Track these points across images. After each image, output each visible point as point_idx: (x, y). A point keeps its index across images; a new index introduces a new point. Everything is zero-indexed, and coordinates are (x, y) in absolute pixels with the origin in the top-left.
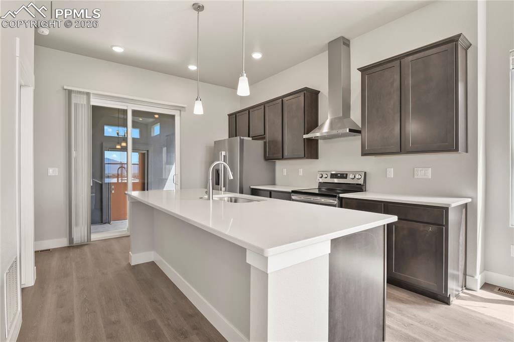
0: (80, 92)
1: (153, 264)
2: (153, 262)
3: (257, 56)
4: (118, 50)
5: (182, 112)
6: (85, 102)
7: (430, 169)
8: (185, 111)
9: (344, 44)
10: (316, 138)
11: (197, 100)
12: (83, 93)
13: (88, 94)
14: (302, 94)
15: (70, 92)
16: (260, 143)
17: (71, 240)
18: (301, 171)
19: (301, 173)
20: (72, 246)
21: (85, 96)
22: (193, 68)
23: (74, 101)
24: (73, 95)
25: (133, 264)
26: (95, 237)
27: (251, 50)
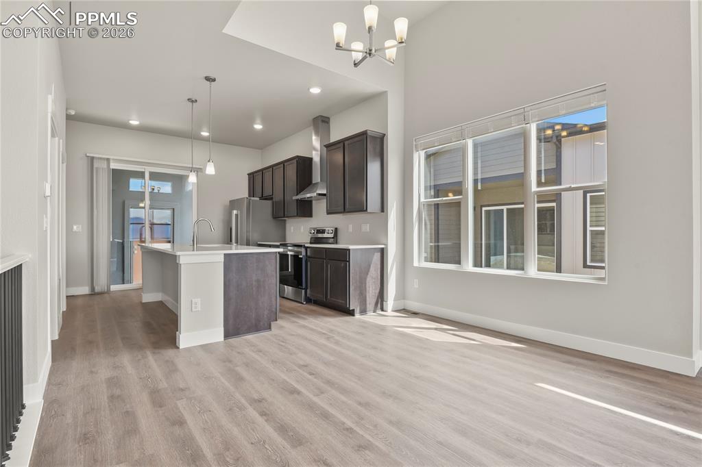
0: (101, 158)
1: (161, 304)
2: (161, 302)
3: (258, 127)
4: (134, 122)
5: (199, 173)
6: (105, 166)
7: (368, 225)
8: (202, 172)
9: (323, 121)
10: (309, 199)
11: (191, 171)
12: (104, 159)
13: (108, 160)
14: (295, 161)
15: (92, 159)
16: (269, 202)
17: (93, 288)
18: (302, 228)
19: (302, 230)
20: (93, 294)
21: (106, 162)
22: (205, 134)
23: (96, 165)
24: (95, 161)
25: (143, 302)
26: (114, 288)
27: (253, 122)
